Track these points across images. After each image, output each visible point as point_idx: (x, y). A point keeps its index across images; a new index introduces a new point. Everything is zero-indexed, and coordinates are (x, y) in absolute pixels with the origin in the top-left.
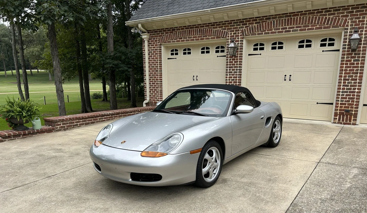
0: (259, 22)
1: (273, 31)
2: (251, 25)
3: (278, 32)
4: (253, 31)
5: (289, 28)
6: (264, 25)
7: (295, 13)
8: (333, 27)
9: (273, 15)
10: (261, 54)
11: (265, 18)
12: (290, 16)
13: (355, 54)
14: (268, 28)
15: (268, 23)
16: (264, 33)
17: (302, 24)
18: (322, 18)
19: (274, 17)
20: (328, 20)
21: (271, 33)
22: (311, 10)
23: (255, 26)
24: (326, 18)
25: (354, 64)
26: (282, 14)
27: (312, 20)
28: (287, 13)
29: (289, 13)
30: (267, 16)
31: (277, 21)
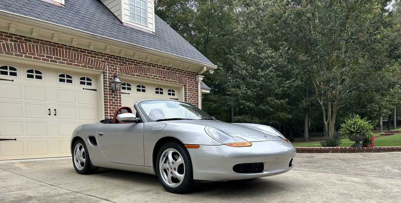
0: (16, 41)
1: (36, 56)
2: (4, 41)
3: (43, 59)
4: (8, 49)
5: (55, 58)
6: (24, 47)
7: (59, 44)
8: (96, 68)
9: (34, 39)
10: (13, 81)
11: (23, 38)
12: (55, 46)
13: (115, 95)
14: (30, 51)
15: (30, 46)
16: (24, 56)
17: (69, 58)
18: (87, 58)
19: (37, 41)
20: (92, 62)
21: (34, 58)
22: (74, 47)
23: (12, 44)
24: (89, 59)
25: (114, 103)
26: (45, 41)
27: (78, 56)
28: (51, 42)
29: (53, 43)
30: (26, 37)
31: (40, 47)
